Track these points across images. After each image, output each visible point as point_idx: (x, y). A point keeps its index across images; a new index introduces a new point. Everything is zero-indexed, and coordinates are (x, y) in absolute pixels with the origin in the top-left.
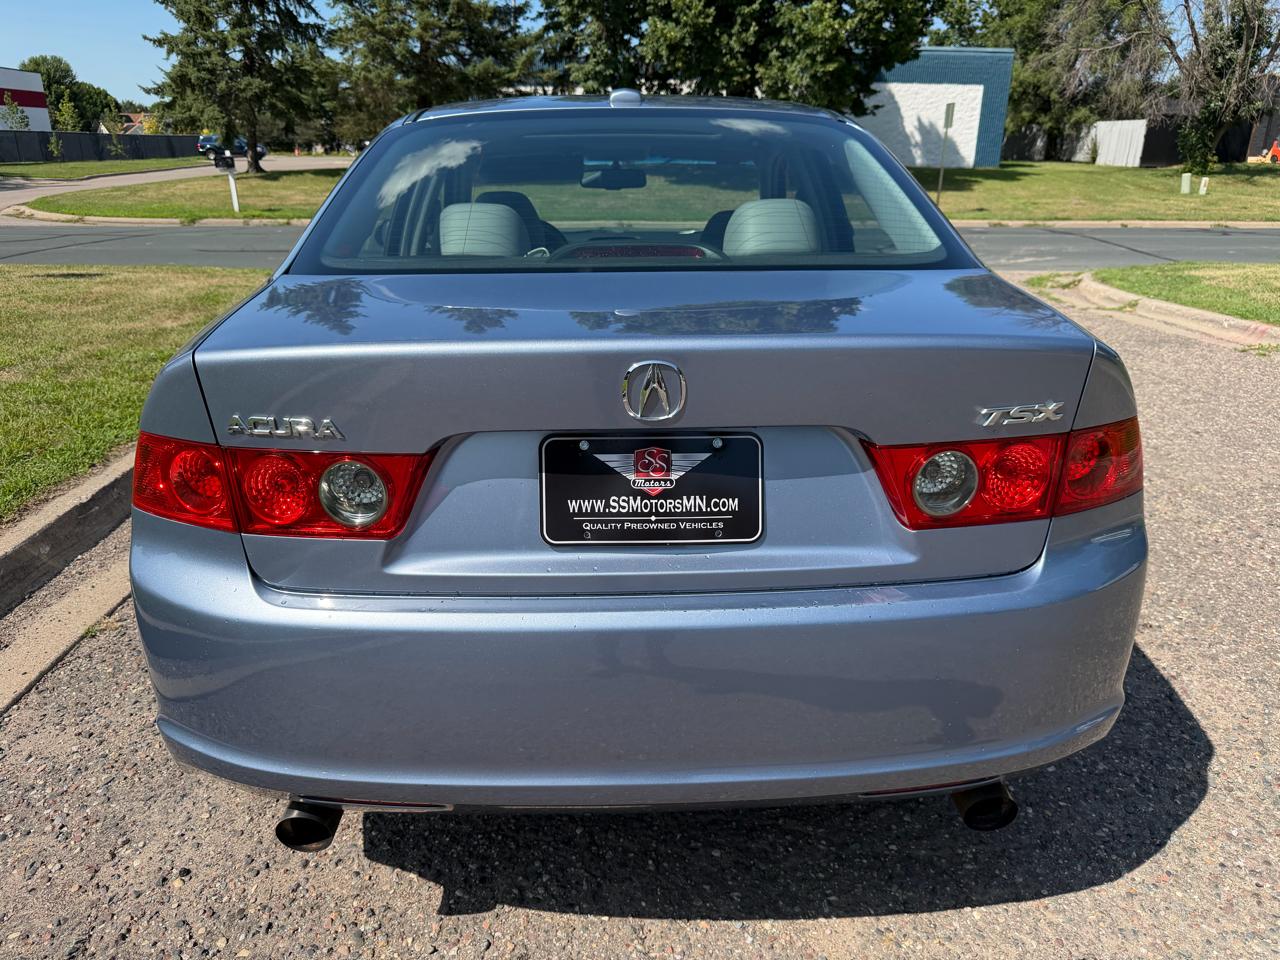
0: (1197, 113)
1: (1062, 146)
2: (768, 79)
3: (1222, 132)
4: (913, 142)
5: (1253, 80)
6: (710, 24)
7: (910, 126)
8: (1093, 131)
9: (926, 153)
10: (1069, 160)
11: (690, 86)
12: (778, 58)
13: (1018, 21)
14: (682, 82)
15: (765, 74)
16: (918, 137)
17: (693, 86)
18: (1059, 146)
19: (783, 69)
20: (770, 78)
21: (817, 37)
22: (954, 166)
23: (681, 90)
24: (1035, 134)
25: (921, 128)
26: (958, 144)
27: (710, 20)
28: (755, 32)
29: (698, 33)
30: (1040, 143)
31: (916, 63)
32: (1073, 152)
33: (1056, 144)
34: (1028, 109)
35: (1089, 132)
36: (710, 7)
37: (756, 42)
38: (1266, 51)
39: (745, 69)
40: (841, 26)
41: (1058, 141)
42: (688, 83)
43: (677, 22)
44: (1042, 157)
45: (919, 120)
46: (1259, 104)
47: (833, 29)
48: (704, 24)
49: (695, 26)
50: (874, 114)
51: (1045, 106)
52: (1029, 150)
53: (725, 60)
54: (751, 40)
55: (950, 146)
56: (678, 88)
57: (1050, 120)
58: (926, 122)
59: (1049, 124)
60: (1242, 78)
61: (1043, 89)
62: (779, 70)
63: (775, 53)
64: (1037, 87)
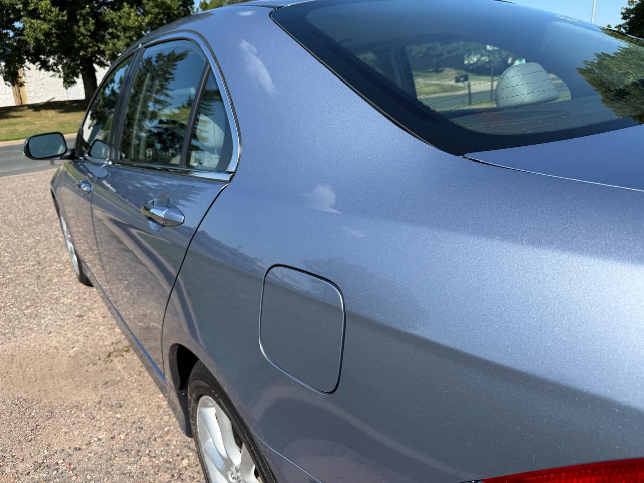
2: (107, 50)
6: (66, 20)
11: (54, 59)
12: (110, 39)
14: (48, 56)
15: (105, 48)
17: (56, 59)
20: (108, 50)
23: (49, 61)
27: (66, 18)
28: (94, 24)
29: (59, 25)
36: (63, 11)
37: (95, 29)
39: (93, 44)
42: (52, 57)
43: (44, 19)
47: (139, 22)
48: (63, 20)
49: (57, 21)
53: (80, 39)
54: (92, 28)
56: (47, 60)
63: (108, 37)
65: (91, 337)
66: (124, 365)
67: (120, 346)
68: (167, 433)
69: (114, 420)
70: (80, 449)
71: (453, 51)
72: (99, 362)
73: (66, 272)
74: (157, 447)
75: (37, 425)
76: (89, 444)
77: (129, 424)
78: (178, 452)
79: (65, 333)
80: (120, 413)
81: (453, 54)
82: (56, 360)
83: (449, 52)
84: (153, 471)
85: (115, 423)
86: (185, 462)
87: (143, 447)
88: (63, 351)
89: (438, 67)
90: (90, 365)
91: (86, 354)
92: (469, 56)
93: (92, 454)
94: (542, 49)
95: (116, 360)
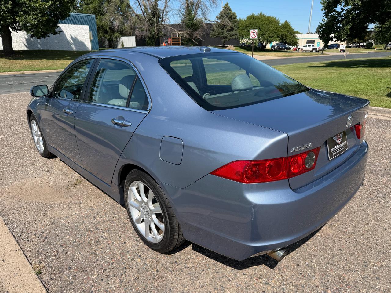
0: (149, 35)
1: (113, 43)
3: (155, 40)
4: (71, 43)
5: (160, 27)
7: (69, 38)
8: (121, 39)
9: (76, 46)
10: (116, 48)
13: (92, 6)
15: (19, 20)
16: (72, 42)
18: (112, 44)
19: (26, 18)
21: (37, 8)
22: (85, 50)
24: (104, 40)
25: (72, 38)
26: (85, 43)
28: (11, 4)
30: (106, 43)
31: (69, 18)
32: (117, 45)
33: (111, 43)
34: (101, 33)
35: (120, 39)
38: (160, 20)
39: (10, 17)
40: (45, 5)
41: (112, 42)
44: (108, 47)
45: (71, 36)
46: (162, 33)
50: (59, 34)
51: (106, 32)
52: (104, 45)
54: (10, 7)
55: (82, 44)
57: (109, 36)
58: (73, 36)
59: (109, 37)
60: (157, 26)
61: (104, 27)
62: (25, 18)
63: (21, 12)
64: (102, 26)
65: (57, 179)
66: (77, 190)
67: (72, 183)
68: (104, 210)
69: (80, 208)
70: (68, 217)
71: (233, 35)
72: (64, 189)
73: (31, 152)
74: (101, 215)
75: (46, 210)
76: (72, 215)
77: (87, 209)
78: (111, 215)
79: (43, 178)
80: (82, 205)
81: (233, 37)
82: (43, 188)
83: (231, 36)
84: (102, 221)
85: (81, 208)
86: (115, 218)
87: (96, 215)
88: (45, 185)
89: (224, 44)
90: (60, 190)
91: (57, 186)
92: (242, 39)
93: (75, 218)
94: (250, 68)
95: (72, 188)
